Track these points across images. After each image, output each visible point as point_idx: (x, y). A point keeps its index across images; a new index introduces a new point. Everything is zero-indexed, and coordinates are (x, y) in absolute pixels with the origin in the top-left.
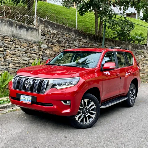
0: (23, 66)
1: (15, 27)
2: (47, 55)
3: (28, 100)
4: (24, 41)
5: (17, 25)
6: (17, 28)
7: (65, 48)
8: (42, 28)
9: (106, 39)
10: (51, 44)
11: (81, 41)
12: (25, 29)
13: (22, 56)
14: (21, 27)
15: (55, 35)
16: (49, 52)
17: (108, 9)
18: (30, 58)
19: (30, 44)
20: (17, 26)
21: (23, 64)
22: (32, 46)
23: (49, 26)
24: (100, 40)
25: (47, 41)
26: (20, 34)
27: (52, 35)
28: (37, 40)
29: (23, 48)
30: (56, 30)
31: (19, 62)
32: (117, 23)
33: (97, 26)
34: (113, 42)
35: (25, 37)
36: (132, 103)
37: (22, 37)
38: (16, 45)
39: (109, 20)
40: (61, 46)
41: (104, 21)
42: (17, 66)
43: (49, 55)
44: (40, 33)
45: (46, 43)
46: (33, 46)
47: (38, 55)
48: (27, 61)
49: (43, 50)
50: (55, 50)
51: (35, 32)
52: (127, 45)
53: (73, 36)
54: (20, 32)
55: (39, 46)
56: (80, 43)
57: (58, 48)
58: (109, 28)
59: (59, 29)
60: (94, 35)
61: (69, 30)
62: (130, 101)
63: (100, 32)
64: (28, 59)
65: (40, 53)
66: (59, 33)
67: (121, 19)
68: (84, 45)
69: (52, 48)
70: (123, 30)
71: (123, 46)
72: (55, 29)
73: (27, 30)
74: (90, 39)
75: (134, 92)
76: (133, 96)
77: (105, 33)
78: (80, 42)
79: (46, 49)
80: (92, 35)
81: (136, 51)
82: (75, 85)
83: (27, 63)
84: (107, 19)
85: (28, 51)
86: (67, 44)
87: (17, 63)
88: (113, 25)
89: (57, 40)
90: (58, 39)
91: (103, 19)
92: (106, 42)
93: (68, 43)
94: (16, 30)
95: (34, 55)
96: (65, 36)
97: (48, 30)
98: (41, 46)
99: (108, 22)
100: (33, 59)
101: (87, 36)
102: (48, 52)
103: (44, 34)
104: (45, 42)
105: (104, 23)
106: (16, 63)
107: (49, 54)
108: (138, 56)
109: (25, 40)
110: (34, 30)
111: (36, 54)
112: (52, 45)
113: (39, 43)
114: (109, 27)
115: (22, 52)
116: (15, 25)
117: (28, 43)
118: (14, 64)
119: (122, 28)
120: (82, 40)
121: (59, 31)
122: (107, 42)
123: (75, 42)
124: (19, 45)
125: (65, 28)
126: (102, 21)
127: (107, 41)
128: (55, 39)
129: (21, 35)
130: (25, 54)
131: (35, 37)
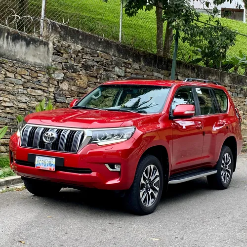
0: (18, 112)
1: (5, 39)
2: (64, 92)
3: (49, 164)
4: (22, 66)
5: (9, 34)
6: (9, 39)
7: (99, 80)
8: (55, 39)
9: (179, 63)
10: (72, 72)
11: (130, 66)
12: (24, 43)
13: (17, 95)
14: (16, 38)
15: (79, 54)
16: (68, 86)
17: (182, 6)
18: (32, 98)
19: (32, 70)
20: (9, 37)
21: (19, 108)
22: (35, 75)
23: (69, 36)
24: (168, 66)
25: (65, 65)
26: (15, 52)
27: (73, 55)
28: (45, 64)
29: (20, 78)
30: (81, 44)
31: (12, 105)
32: (199, 32)
33: (162, 37)
34: (193, 69)
35: (24, 57)
36: (225, 182)
37: (18, 58)
38: (7, 73)
39: (185, 26)
40: (91, 75)
41: (176, 29)
42: (8, 113)
43: (67, 93)
44: (50, 49)
45: (63, 69)
46: (39, 75)
47: (47, 93)
48: (26, 103)
49: (56, 83)
50: (78, 83)
51: (42, 48)
52: (222, 77)
53: (115, 56)
54: (14, 48)
55: (50, 75)
56: (128, 70)
57: (85, 79)
58: (184, 42)
59: (88, 43)
60: (155, 56)
61: (107, 45)
62: (222, 177)
63: (166, 49)
64: (28, 99)
65: (50, 90)
66: (88, 50)
67: (208, 23)
68: (136, 74)
69: (72, 79)
70: (213, 46)
71: (214, 78)
72: (80, 42)
73: (28, 44)
74: (148, 63)
75: (230, 162)
76: (227, 168)
77: (176, 51)
78: (128, 68)
79: (62, 81)
80: (151, 54)
81: (239, 89)
82: (128, 139)
83: (26, 107)
84: (181, 24)
85: (28, 85)
86: (102, 71)
87: (8, 107)
88: (193, 35)
89: (83, 64)
90: (85, 62)
91: (174, 24)
92: (179, 69)
93: (105, 70)
94: (8, 43)
95: (40, 92)
96: (98, 56)
97: (67, 45)
98: (53, 75)
99: (183, 30)
100: (37, 100)
101: (141, 56)
102: (65, 86)
103: (58, 52)
104: (59, 67)
105: (174, 32)
106: (6, 107)
107: (68, 91)
108: (243, 100)
109: (23, 63)
110: (40, 44)
111: (44, 91)
112: (74, 74)
113: (48, 70)
114: (184, 39)
115: (16, 87)
116: (6, 34)
117: (29, 69)
118: (3, 108)
119: (210, 42)
120: (130, 64)
121: (87, 47)
122: (181, 70)
123: (117, 69)
124: (12, 72)
125: (99, 40)
126: (170, 27)
127: (181, 67)
128: (80, 62)
129: (16, 54)
130: (22, 90)
131: (42, 58)
